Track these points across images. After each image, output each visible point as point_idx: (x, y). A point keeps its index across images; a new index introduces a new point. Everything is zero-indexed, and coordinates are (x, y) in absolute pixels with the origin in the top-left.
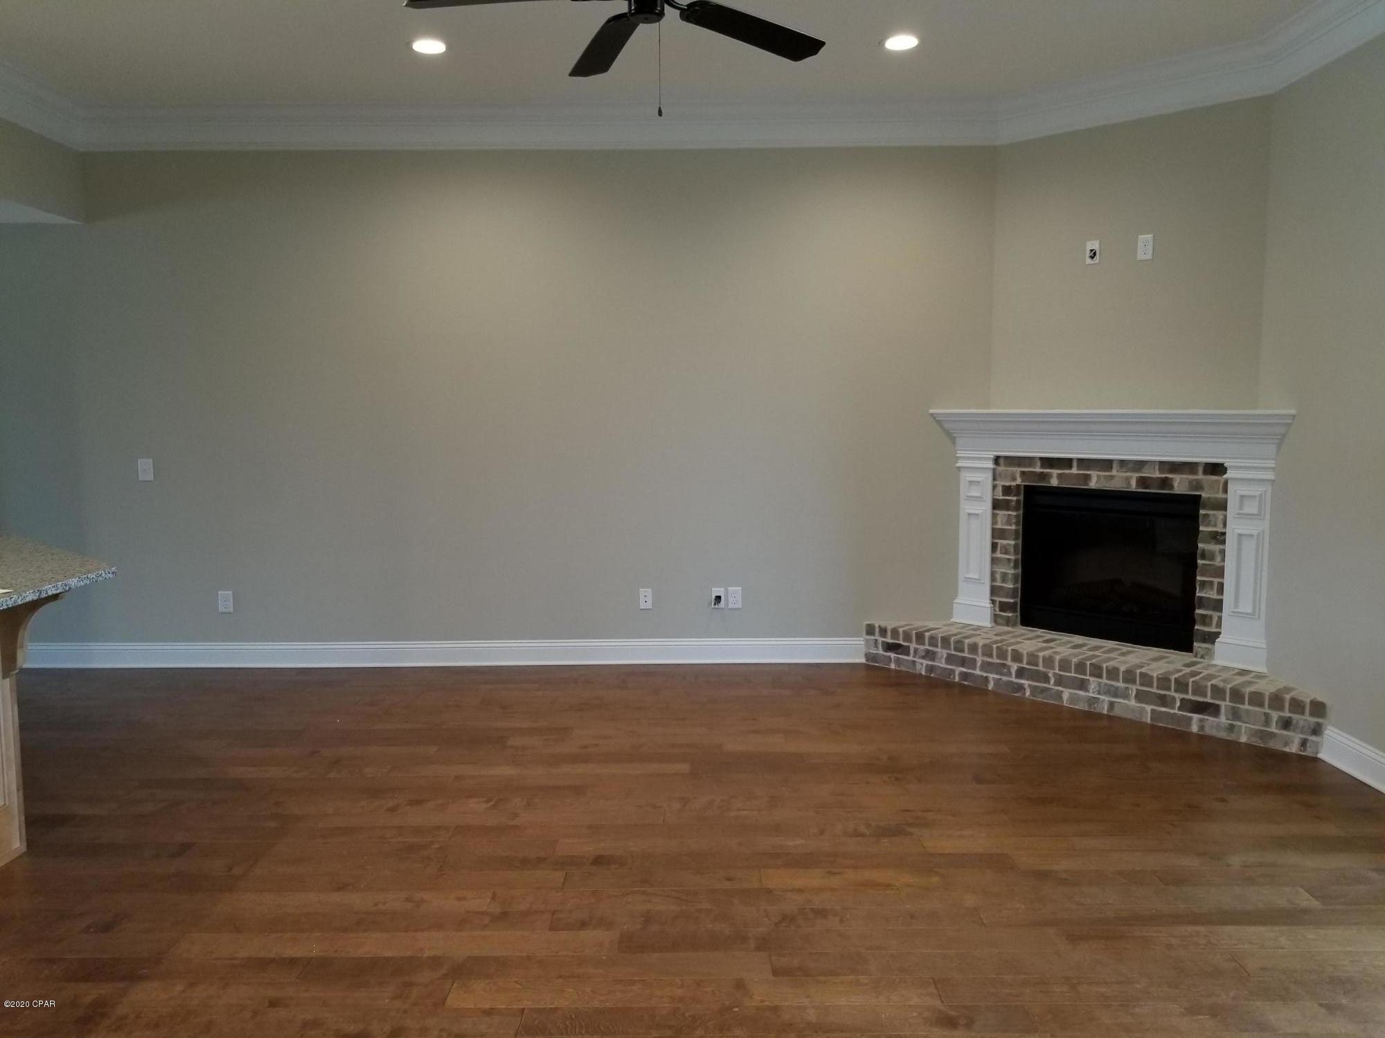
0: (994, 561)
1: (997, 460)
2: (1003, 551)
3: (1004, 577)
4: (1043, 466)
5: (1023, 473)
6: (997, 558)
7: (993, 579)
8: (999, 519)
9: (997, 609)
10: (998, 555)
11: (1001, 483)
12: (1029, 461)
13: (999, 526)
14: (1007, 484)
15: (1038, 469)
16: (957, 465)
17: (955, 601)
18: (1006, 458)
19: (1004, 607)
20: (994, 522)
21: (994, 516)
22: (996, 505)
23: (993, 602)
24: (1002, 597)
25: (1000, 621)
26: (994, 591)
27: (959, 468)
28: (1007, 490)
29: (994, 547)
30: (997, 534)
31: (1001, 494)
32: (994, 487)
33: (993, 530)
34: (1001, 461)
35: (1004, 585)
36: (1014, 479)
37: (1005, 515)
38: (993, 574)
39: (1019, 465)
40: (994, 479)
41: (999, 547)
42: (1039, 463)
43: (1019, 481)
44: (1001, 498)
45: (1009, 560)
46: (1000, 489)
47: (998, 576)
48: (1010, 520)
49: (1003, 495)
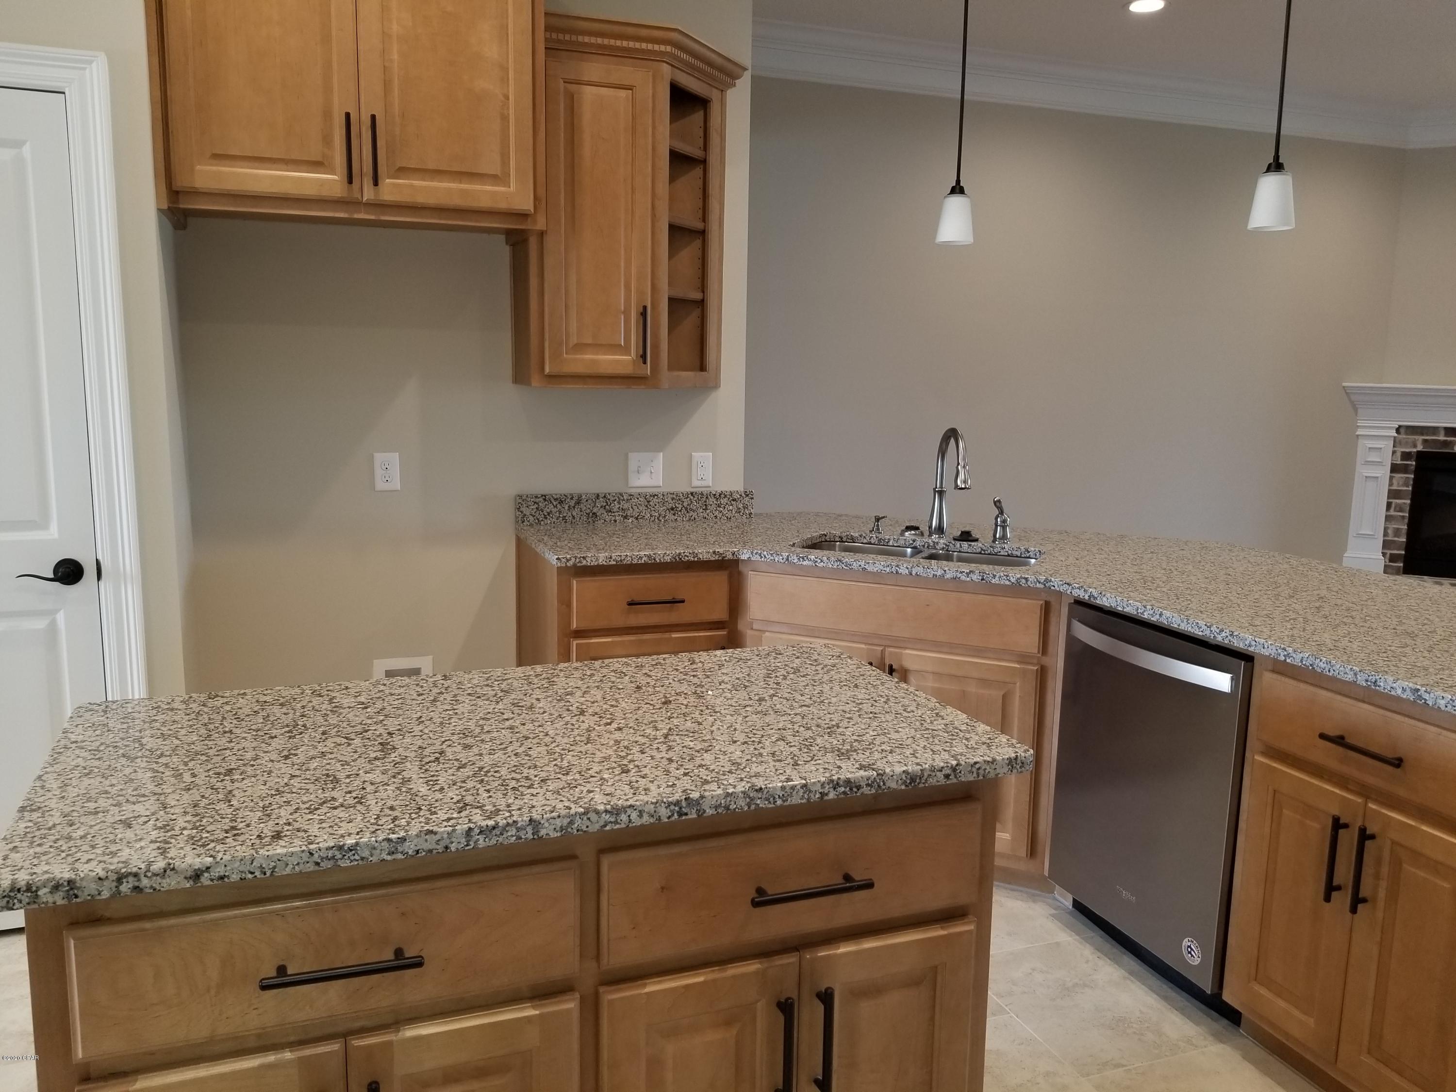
0: (1388, 518)
1: (1398, 430)
2: (1398, 509)
3: (1397, 532)
4: (1446, 435)
5: (1425, 441)
6: (1391, 516)
7: (1386, 534)
8: (1395, 481)
9: (1387, 561)
10: (1392, 512)
11: (1400, 450)
12: (1434, 430)
13: (1394, 487)
14: (1407, 450)
15: (1442, 438)
16: (1358, 433)
17: (1345, 555)
18: (1408, 427)
19: (1393, 558)
20: (1391, 484)
21: (1391, 478)
22: (1395, 469)
23: (1384, 554)
24: (1394, 549)
25: (1389, 570)
26: (1386, 544)
27: (1358, 436)
28: (1406, 456)
29: (1389, 505)
30: (1393, 494)
31: (1399, 459)
32: (1394, 452)
33: (1389, 491)
34: (1402, 430)
35: (1396, 539)
36: (1415, 446)
37: (1402, 477)
38: (1386, 529)
39: (1422, 434)
40: (1394, 446)
41: (1393, 506)
42: (1442, 432)
43: (1420, 448)
44: (1399, 462)
45: (1403, 517)
46: (1399, 454)
47: (1390, 531)
48: (1405, 482)
49: (1402, 460)
